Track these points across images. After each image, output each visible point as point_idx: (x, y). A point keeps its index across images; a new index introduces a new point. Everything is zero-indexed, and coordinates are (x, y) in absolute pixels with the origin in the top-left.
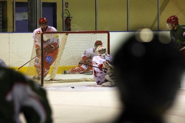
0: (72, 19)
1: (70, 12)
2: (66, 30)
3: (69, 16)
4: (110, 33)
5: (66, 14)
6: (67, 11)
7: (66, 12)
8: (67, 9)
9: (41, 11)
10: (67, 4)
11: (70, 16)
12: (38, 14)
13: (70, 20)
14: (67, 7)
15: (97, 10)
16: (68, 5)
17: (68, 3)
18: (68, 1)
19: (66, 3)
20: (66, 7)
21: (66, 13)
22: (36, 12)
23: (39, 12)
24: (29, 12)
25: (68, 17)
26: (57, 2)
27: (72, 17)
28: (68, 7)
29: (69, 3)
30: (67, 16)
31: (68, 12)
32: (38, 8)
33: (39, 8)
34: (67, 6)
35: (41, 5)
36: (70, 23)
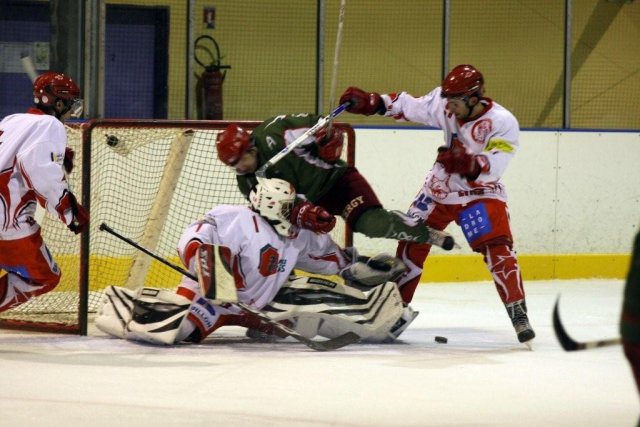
0: (227, 75)
1: (220, 47)
2: (204, 115)
3: (219, 62)
4: (358, 132)
5: (208, 55)
6: (208, 40)
7: (208, 47)
8: (208, 32)
9: (103, 38)
10: (209, 13)
11: (223, 63)
12: (87, 50)
13: (223, 78)
14: (211, 26)
15: (321, 42)
16: (213, 18)
17: (213, 11)
18: (215, 3)
19: (206, 12)
20: (206, 25)
21: (207, 50)
22: (79, 43)
23: (94, 43)
24: (55, 43)
25: (212, 65)
26: (172, 7)
27: (229, 67)
28: (217, 27)
29: (217, 13)
30: (207, 61)
31: (213, 46)
32: (92, 25)
33: (95, 27)
34: (210, 21)
35: (103, 14)
36: (220, 87)
